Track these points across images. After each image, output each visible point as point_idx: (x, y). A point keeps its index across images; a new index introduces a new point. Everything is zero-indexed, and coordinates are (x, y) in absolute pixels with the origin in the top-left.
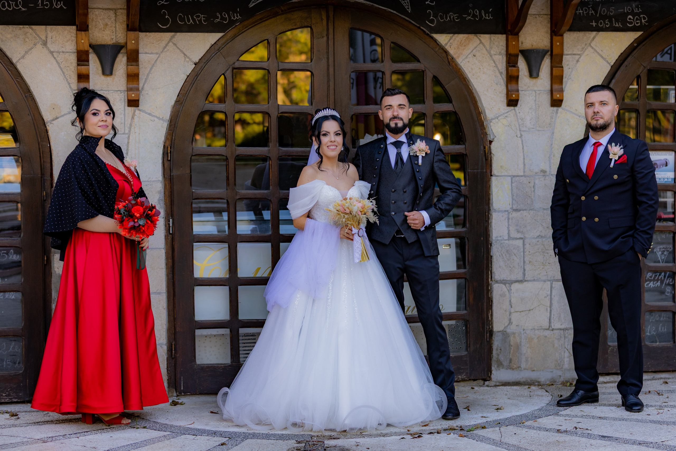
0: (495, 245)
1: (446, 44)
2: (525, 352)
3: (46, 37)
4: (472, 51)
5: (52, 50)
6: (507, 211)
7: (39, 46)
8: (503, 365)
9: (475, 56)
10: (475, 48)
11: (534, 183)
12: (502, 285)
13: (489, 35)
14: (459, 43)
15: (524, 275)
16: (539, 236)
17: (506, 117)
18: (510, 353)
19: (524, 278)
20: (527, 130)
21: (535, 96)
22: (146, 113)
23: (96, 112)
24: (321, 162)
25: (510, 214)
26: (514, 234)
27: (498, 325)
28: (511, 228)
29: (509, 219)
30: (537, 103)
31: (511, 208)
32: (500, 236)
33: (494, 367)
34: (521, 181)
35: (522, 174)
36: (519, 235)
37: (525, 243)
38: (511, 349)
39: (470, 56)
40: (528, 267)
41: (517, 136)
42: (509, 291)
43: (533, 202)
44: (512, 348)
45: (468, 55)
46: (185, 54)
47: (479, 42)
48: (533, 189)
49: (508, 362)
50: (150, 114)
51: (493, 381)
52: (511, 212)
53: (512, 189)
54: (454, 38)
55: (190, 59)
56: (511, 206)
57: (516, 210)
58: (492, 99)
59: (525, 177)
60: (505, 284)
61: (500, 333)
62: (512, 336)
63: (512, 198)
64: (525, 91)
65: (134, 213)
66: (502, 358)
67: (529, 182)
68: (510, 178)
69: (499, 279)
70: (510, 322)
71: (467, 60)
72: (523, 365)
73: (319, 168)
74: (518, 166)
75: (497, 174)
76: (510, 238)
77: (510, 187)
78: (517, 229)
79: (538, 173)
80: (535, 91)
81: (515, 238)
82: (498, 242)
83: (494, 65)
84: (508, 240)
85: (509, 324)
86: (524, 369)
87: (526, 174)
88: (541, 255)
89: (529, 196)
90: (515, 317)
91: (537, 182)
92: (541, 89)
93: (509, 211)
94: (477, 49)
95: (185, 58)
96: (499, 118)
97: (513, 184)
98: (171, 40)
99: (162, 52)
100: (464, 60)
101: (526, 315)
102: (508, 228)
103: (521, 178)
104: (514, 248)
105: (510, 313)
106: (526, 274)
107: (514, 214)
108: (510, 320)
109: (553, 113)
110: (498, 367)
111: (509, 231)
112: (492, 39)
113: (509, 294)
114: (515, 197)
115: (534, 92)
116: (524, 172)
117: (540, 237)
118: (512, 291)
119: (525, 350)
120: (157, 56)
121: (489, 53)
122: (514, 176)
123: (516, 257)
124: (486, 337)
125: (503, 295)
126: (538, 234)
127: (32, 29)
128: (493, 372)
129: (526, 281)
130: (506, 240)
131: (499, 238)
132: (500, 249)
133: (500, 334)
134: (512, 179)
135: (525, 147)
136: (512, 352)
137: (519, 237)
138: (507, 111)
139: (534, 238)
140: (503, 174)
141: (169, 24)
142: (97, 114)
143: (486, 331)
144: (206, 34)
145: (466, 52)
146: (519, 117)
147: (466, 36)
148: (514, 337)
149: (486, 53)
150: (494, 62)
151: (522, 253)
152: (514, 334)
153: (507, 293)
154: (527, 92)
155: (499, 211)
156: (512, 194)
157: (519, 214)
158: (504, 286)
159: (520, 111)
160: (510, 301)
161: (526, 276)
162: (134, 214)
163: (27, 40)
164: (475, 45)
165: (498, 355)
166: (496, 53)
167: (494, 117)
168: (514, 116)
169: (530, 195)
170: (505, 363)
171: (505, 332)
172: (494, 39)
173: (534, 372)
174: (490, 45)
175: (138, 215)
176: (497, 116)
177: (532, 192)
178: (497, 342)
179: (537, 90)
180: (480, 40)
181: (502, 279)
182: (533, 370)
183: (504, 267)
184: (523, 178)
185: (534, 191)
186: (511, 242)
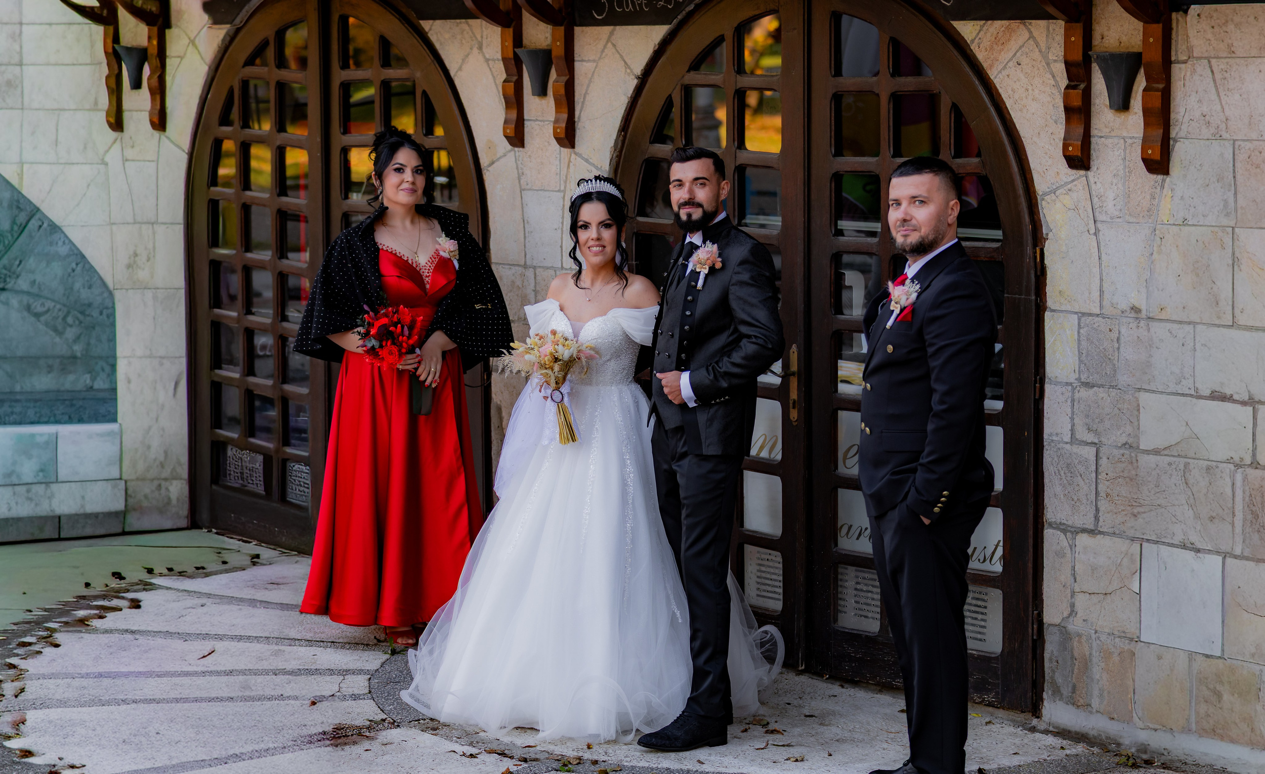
0: (1047, 450)
1: (973, 41)
2: (1098, 677)
3: (482, 37)
4: (1015, 54)
5: (487, 56)
6: (1071, 384)
7: (475, 51)
8: (1062, 695)
9: (1020, 64)
10: (1021, 47)
11: (1119, 333)
12: (1059, 532)
13: (1046, 21)
14: (993, 39)
15: (1097, 518)
16: (1125, 444)
17: (1070, 190)
18: (1073, 673)
19: (1097, 526)
20: (1109, 220)
21: (1125, 150)
22: (583, 158)
23: (400, 167)
24: (580, 271)
25: (1076, 391)
26: (1083, 434)
27: (1052, 614)
28: (1076, 421)
29: (1073, 401)
30: (1127, 163)
31: (1076, 379)
32: (1057, 434)
33: (1047, 693)
34: (1095, 326)
35: (1097, 311)
36: (1090, 438)
37: (1101, 455)
38: (1075, 665)
39: (1011, 64)
40: (1103, 505)
41: (1088, 231)
42: (1072, 547)
43: (1115, 371)
44: (1077, 663)
45: (1008, 62)
46: (625, 63)
47: (1027, 35)
48: (1116, 345)
49: (1070, 689)
50: (587, 161)
51: (1044, 722)
52: (1078, 388)
53: (1079, 340)
54: (985, 28)
55: (632, 71)
56: (1077, 376)
57: (1088, 385)
58: (1046, 153)
59: (1104, 318)
60: (1064, 531)
61: (1056, 628)
62: (1077, 639)
63: (1079, 359)
64: (1106, 137)
66: (1059, 680)
67: (1110, 330)
68: (1076, 316)
69: (1053, 520)
70: (1072, 611)
71: (1005, 73)
72: (1095, 703)
74: (1090, 293)
75: (1053, 308)
76: (1074, 440)
77: (1076, 337)
78: (1087, 424)
79: (1126, 311)
80: (1124, 138)
81: (1083, 441)
82: (1053, 444)
83: (1053, 82)
84: (1071, 443)
85: (1070, 615)
86: (1097, 712)
87: (1103, 311)
88: (1126, 483)
89: (1110, 359)
90: (1081, 601)
91: (1123, 331)
92: (1136, 135)
93: (1075, 385)
94: (1023, 49)
95: (626, 68)
96: (1058, 193)
97: (1082, 331)
98: (609, 40)
99: (600, 58)
100: (1000, 72)
101: (1099, 602)
102: (1072, 419)
103: (1097, 319)
104: (1080, 462)
105: (1073, 593)
106: (1101, 519)
107: (1084, 393)
108: (1073, 606)
109: (1156, 188)
110: (1052, 695)
111: (1073, 425)
112: (1051, 29)
113: (1072, 554)
114: (1083, 357)
115: (1122, 141)
116: (1101, 307)
117: (1127, 446)
118: (1077, 549)
119: (1097, 671)
120: (595, 64)
121: (1045, 57)
122: (1084, 314)
123: (1084, 480)
124: (1030, 630)
125: (1060, 554)
126: (1124, 439)
127: (467, 23)
128: (1045, 703)
129: (1100, 533)
130: (1067, 443)
131: (1055, 438)
132: (1056, 459)
133: (1055, 630)
134: (1079, 319)
135: (1104, 257)
136: (1076, 671)
137: (1090, 441)
138: (1073, 178)
139: (1117, 447)
140: (1063, 308)
141: (604, 11)
142: (402, 171)
143: (1030, 618)
144: (649, 27)
145: (1005, 56)
146: (1094, 193)
147: (1005, 23)
148: (1080, 642)
149: (1040, 58)
150: (1054, 77)
151: (1094, 475)
152: (1079, 635)
153: (1068, 551)
154: (1110, 141)
155: (1057, 383)
156: (1079, 351)
157: (1091, 392)
158: (1062, 536)
159: (1096, 180)
160: (1073, 568)
161: (1100, 524)
163: (464, 41)
164: (1020, 42)
165: (1053, 672)
166: (1056, 58)
167: (1048, 190)
168: (1083, 189)
169: (1110, 357)
170: (1066, 691)
171: (1064, 629)
172: (1054, 30)
173: (1113, 721)
174: (1047, 41)
176: (1055, 187)
177: (1114, 351)
178: (1051, 648)
179: (1127, 137)
180: (1030, 32)
181: (1058, 521)
182: (1112, 717)
183: (1062, 496)
184: (1100, 319)
185: (1118, 348)
186: (1076, 449)
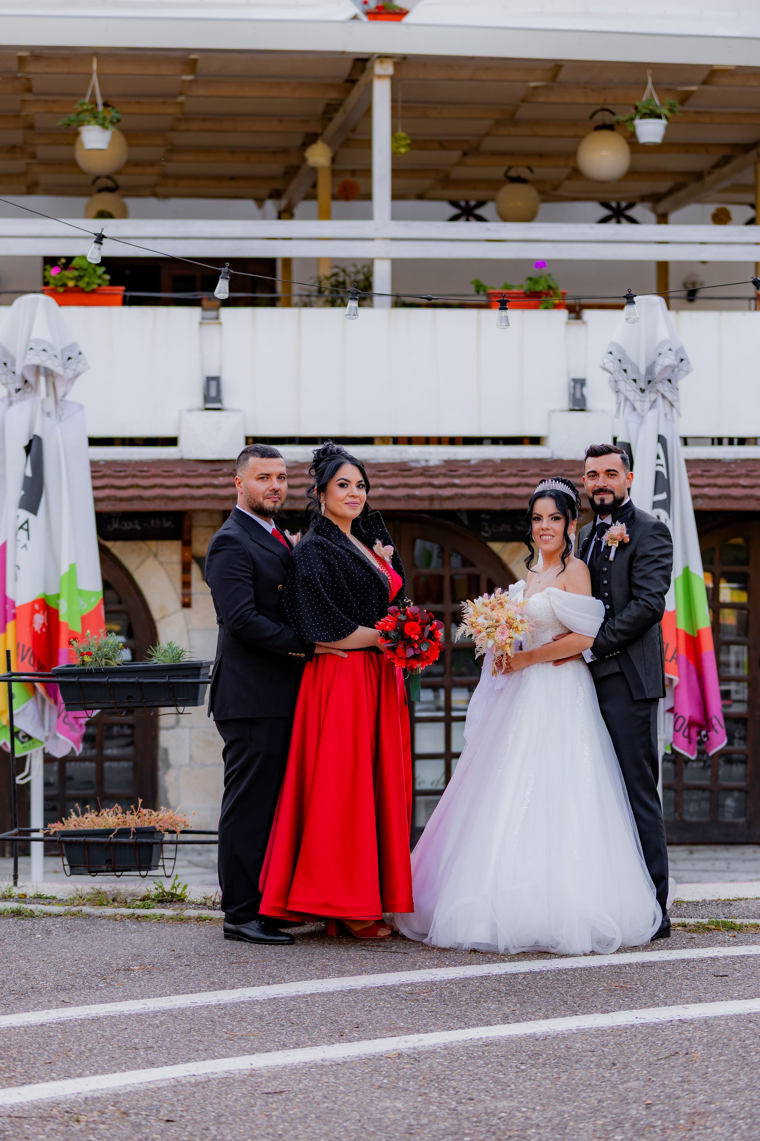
5: (162, 561)
7: (151, 558)
23: (345, 482)
24: (532, 557)
65: (409, 634)
73: (528, 567)
127: (146, 544)
142: (345, 486)
162: (410, 637)
163: (141, 553)
175: (417, 638)
